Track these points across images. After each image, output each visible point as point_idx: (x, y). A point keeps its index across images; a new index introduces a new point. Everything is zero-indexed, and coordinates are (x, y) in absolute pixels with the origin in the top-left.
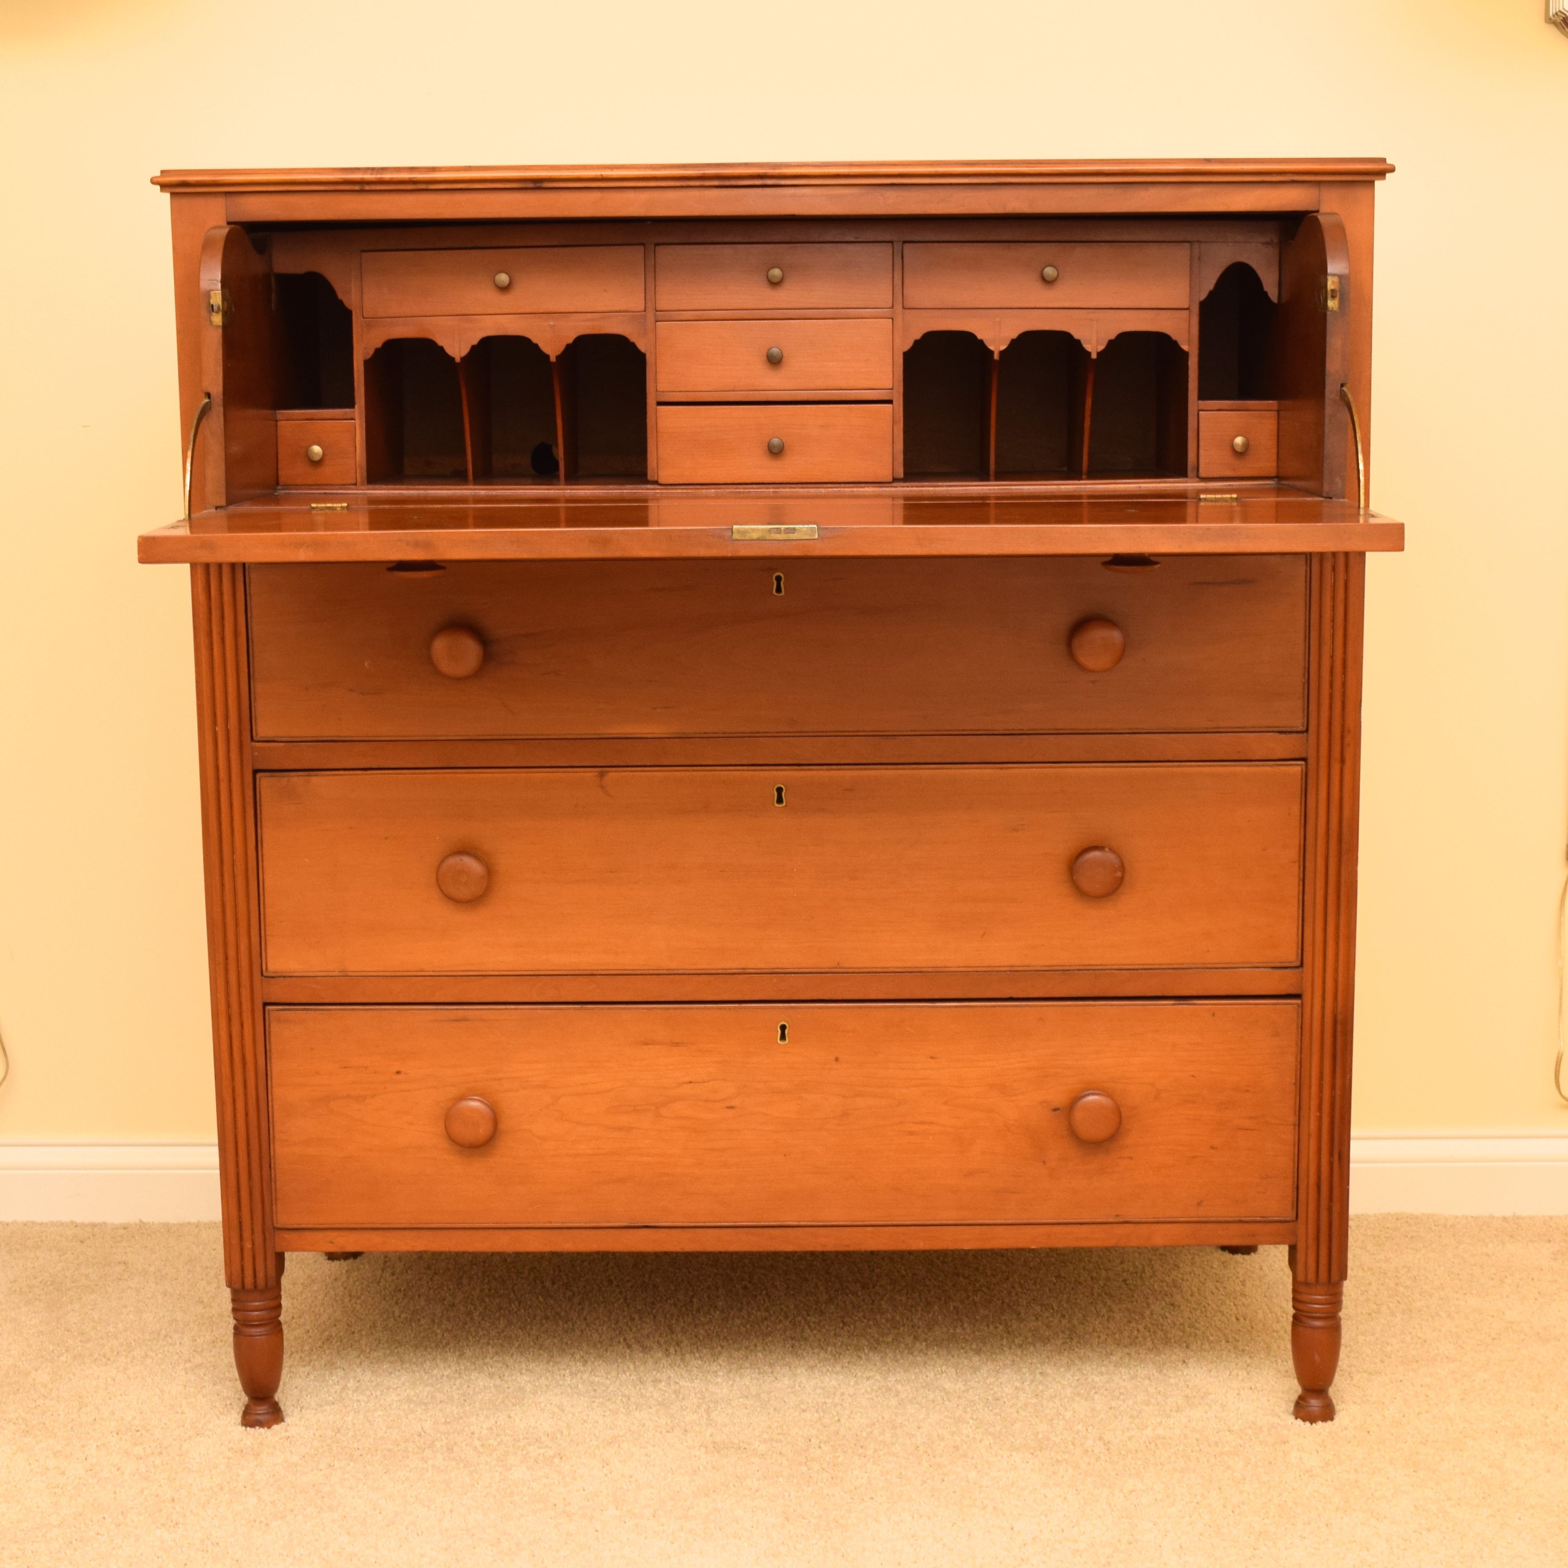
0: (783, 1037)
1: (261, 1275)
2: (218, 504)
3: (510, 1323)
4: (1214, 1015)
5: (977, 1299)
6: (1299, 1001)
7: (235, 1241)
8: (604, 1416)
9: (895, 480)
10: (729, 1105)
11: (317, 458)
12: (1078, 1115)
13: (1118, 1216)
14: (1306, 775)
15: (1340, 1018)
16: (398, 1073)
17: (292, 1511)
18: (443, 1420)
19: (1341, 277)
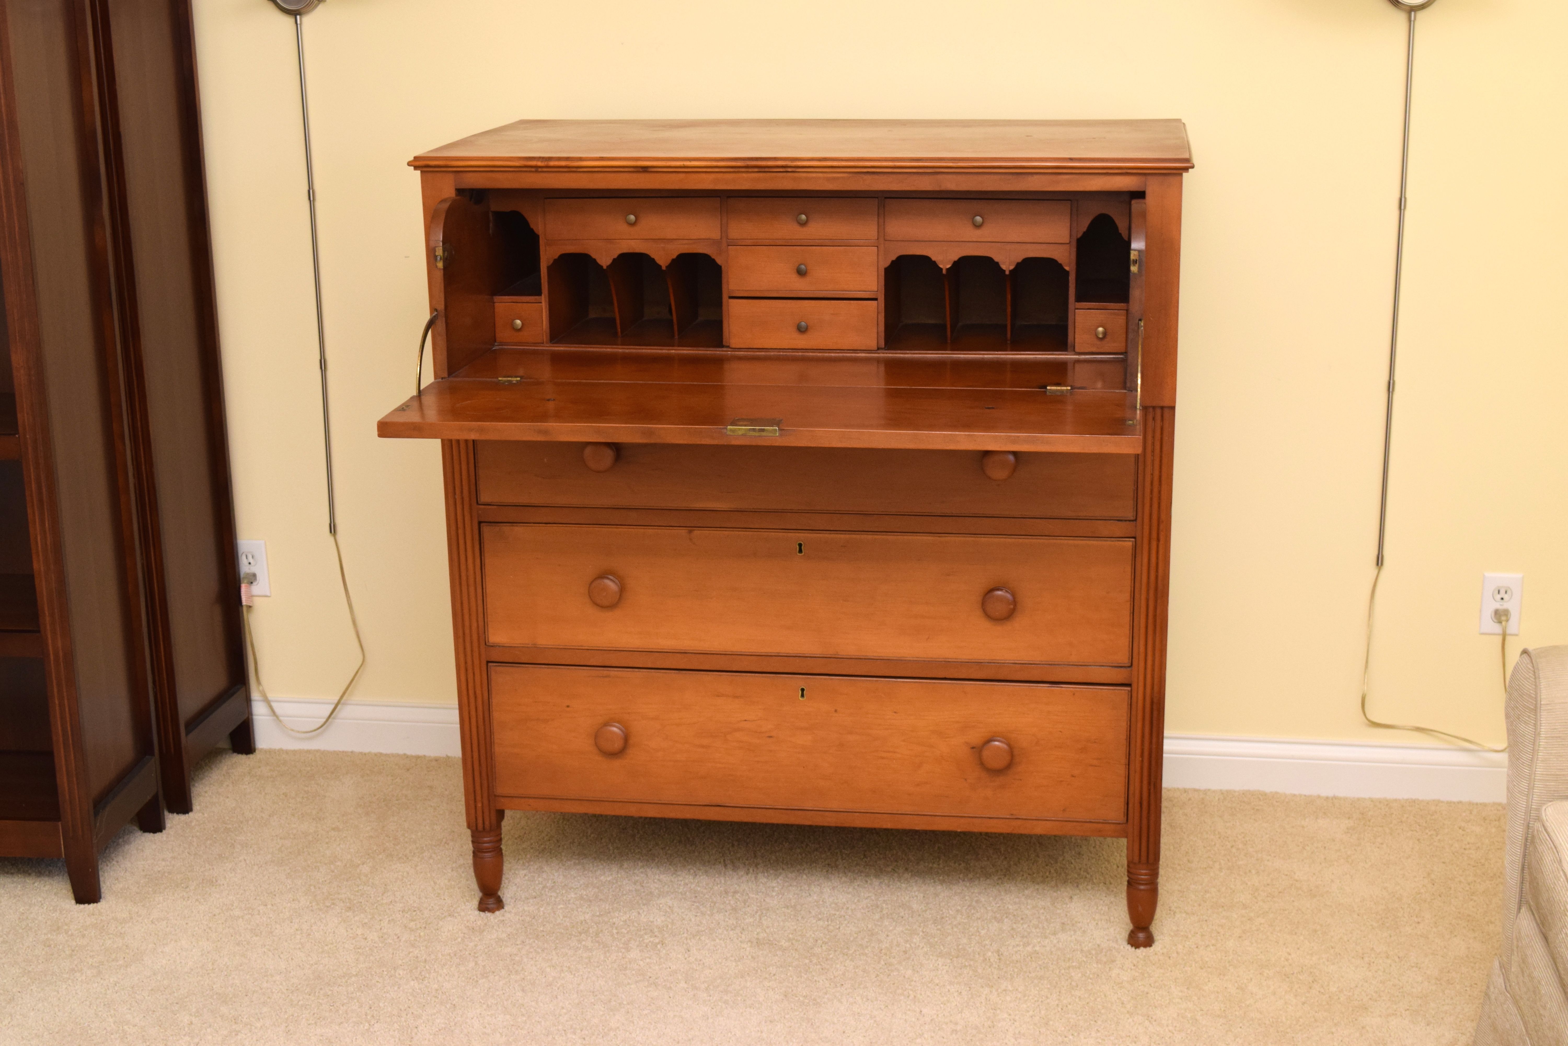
0: (802, 696)
1: (487, 823)
2: (443, 376)
3: (657, 844)
4: (1074, 694)
5: (955, 842)
6: (1129, 689)
7: (472, 802)
8: (696, 916)
9: (878, 349)
10: (769, 735)
11: (519, 327)
12: (986, 753)
13: (1012, 815)
14: (1135, 547)
15: (1155, 700)
16: (568, 706)
17: (494, 972)
18: (598, 914)
19: (1139, 251)
